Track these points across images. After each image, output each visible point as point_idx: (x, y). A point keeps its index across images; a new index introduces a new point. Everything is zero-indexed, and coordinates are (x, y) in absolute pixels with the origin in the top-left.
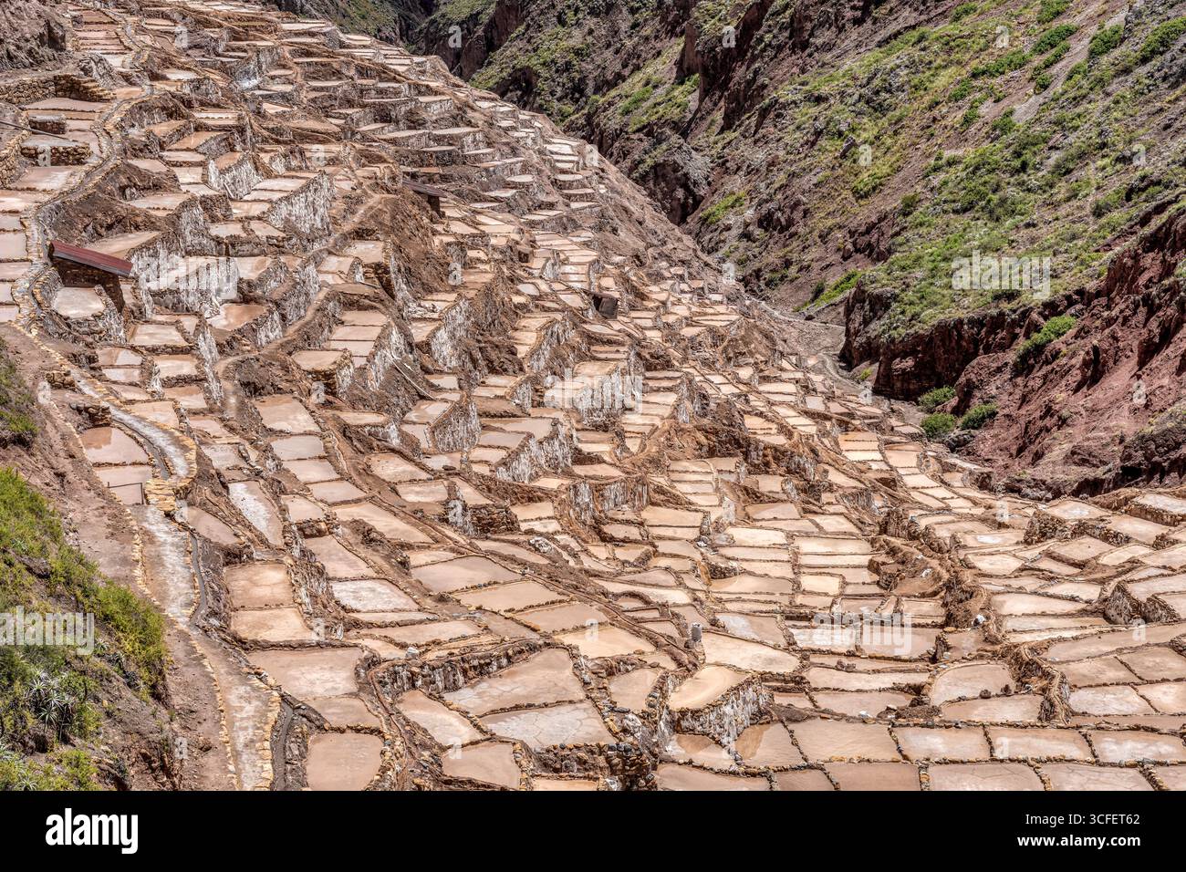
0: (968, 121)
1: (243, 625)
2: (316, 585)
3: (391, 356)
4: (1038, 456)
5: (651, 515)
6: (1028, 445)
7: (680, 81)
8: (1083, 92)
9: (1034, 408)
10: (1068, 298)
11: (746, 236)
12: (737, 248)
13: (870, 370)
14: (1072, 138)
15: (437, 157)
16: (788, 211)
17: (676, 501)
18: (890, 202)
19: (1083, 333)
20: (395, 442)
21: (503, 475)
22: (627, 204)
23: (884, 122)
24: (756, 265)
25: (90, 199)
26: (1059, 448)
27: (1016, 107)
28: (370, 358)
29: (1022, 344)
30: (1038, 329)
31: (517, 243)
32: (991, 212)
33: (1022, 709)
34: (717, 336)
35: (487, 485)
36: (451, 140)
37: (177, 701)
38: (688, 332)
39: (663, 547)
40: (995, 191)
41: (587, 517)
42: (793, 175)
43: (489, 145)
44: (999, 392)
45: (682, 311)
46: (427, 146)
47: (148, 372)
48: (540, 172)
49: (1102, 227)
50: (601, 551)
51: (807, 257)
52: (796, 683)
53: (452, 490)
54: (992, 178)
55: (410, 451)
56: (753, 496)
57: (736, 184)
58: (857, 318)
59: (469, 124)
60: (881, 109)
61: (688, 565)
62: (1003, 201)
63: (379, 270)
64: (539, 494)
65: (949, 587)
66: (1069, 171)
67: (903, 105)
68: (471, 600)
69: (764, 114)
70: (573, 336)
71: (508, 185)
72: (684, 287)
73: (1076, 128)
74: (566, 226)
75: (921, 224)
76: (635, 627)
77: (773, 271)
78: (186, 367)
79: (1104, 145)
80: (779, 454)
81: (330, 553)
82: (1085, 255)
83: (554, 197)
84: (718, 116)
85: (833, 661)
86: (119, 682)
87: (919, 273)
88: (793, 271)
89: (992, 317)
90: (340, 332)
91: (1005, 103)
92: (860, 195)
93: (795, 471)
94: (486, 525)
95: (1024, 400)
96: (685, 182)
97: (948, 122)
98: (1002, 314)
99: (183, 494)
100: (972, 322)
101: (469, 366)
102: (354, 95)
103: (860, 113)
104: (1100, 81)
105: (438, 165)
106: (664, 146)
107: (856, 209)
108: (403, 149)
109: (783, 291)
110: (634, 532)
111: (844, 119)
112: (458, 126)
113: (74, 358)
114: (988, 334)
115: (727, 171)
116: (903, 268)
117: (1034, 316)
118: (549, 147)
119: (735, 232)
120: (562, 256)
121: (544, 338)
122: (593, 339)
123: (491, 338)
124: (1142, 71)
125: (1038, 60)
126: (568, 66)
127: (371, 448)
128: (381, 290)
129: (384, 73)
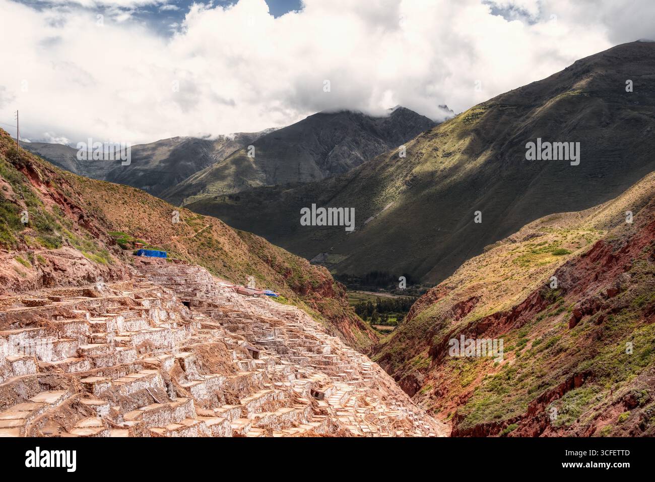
0: (496, 365)
3: (146, 385)
8: (528, 357)
10: (516, 418)
11: (431, 398)
12: (428, 401)
14: (524, 370)
15: (324, 363)
16: (443, 390)
18: (470, 389)
19: (519, 429)
22: (385, 382)
23: (472, 365)
24: (431, 407)
27: (510, 361)
29: (501, 432)
30: (505, 427)
31: (320, 382)
32: (499, 392)
34: (391, 420)
36: (329, 358)
40: (500, 385)
42: (445, 380)
43: (341, 360)
45: (381, 410)
46: (322, 359)
48: (356, 369)
49: (530, 397)
51: (447, 405)
54: (499, 381)
57: (431, 383)
58: (455, 423)
59: (336, 354)
62: (502, 388)
66: (522, 380)
69: (443, 363)
71: (344, 372)
72: (399, 408)
73: (525, 367)
75: (477, 395)
77: (437, 408)
79: (533, 373)
82: (523, 405)
83: (360, 377)
87: (474, 409)
88: (442, 409)
89: (493, 424)
91: (507, 360)
92: (464, 386)
96: (416, 381)
97: (490, 365)
98: (496, 423)
100: (487, 425)
101: (216, 399)
102: (302, 344)
103: (465, 362)
104: (533, 354)
106: (411, 371)
107: (462, 390)
108: (313, 360)
109: (439, 414)
111: (461, 364)
112: (333, 354)
114: (492, 429)
115: (429, 379)
116: (469, 407)
117: (505, 424)
118: (364, 364)
119: (428, 396)
120: (338, 388)
121: (264, 396)
122: (296, 402)
123: (231, 391)
124: (546, 351)
125: (517, 348)
126: (400, 353)
127: (91, 414)
128: (180, 368)
129: (312, 338)
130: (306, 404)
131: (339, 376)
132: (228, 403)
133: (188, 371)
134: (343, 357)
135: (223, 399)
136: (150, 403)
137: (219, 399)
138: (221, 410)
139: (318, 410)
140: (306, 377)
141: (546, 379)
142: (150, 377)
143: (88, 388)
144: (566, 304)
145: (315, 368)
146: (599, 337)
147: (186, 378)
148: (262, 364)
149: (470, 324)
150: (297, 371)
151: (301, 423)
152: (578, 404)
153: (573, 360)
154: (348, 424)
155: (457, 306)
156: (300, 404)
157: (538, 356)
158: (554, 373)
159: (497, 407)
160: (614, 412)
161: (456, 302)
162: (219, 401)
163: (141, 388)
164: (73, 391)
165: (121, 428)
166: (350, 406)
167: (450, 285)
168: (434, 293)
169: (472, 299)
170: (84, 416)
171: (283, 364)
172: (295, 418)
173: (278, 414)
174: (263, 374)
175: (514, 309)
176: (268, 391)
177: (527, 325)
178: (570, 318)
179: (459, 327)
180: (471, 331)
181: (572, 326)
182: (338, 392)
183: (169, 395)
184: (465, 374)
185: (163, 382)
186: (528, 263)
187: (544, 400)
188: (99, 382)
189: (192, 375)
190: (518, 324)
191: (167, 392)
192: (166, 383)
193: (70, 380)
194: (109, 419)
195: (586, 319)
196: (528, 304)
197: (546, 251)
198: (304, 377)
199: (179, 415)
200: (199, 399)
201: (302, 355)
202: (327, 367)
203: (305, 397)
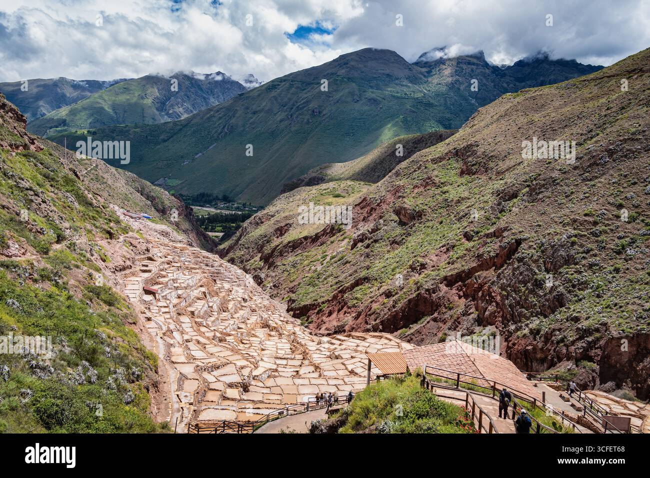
0: (310, 270)
1: (173, 359)
2: (188, 352)
3: (205, 309)
4: (320, 329)
5: (251, 339)
6: (319, 327)
7: (260, 261)
8: (329, 265)
9: (320, 320)
10: (326, 301)
11: (271, 288)
12: (269, 290)
13: (292, 313)
16: (278, 284)
17: (256, 336)
18: (296, 283)
19: (328, 307)
20: (205, 325)
21: (224, 331)
23: (295, 269)
24: (272, 293)
25: (152, 279)
26: (324, 327)
27: (318, 268)
28: (201, 309)
29: (318, 309)
30: (321, 306)
32: (313, 285)
33: (316, 375)
34: (265, 306)
35: (221, 333)
37: (160, 373)
38: (260, 305)
39: (253, 345)
40: (314, 282)
41: (239, 339)
42: (279, 278)
44: (314, 317)
45: (259, 301)
47: (160, 311)
49: (332, 289)
50: (242, 345)
51: (281, 292)
52: (276, 370)
53: (215, 334)
54: (314, 280)
55: (207, 326)
56: (270, 335)
57: (269, 279)
58: (290, 303)
60: (295, 267)
61: (257, 348)
62: (315, 284)
63: (204, 293)
64: (231, 334)
65: (304, 353)
66: (326, 279)
67: (299, 266)
68: (217, 354)
69: (275, 267)
70: (239, 306)
73: (328, 272)
74: (239, 286)
75: (301, 287)
76: (247, 360)
77: (275, 295)
78: (167, 310)
79: (332, 275)
80: (275, 328)
81: (191, 345)
82: (329, 294)
83: (237, 280)
84: (267, 267)
85: (283, 366)
86: (149, 370)
87: (301, 296)
88: (279, 295)
89: (313, 304)
90: (196, 304)
91: (316, 267)
92: (291, 282)
93: (278, 331)
94: (221, 341)
95: (318, 319)
96: (260, 278)
97: (306, 270)
99: (164, 334)
100: (310, 305)
103: (291, 268)
104: (332, 264)
106: (257, 272)
107: (290, 284)
108: (210, 271)
109: (277, 298)
110: (248, 342)
111: (289, 268)
113: (146, 308)
114: (312, 307)
115: (268, 277)
116: (298, 295)
117: (320, 304)
118: (236, 271)
119: (269, 288)
124: (339, 262)
125: (321, 260)
126: (241, 257)
129: (207, 258)
141: (340, 279)
144: (347, 234)
146: (368, 256)
149: (289, 242)
152: (361, 295)
153: (354, 268)
155: (278, 229)
157: (335, 265)
158: (344, 275)
159: (314, 295)
160: (380, 299)
161: (277, 227)
167: (270, 214)
168: (260, 219)
169: (287, 225)
175: (316, 235)
177: (325, 245)
178: (351, 243)
179: (282, 242)
180: (290, 247)
181: (352, 249)
184: (292, 275)
186: (318, 202)
187: (343, 292)
190: (319, 243)
195: (360, 245)
196: (324, 233)
197: (329, 194)
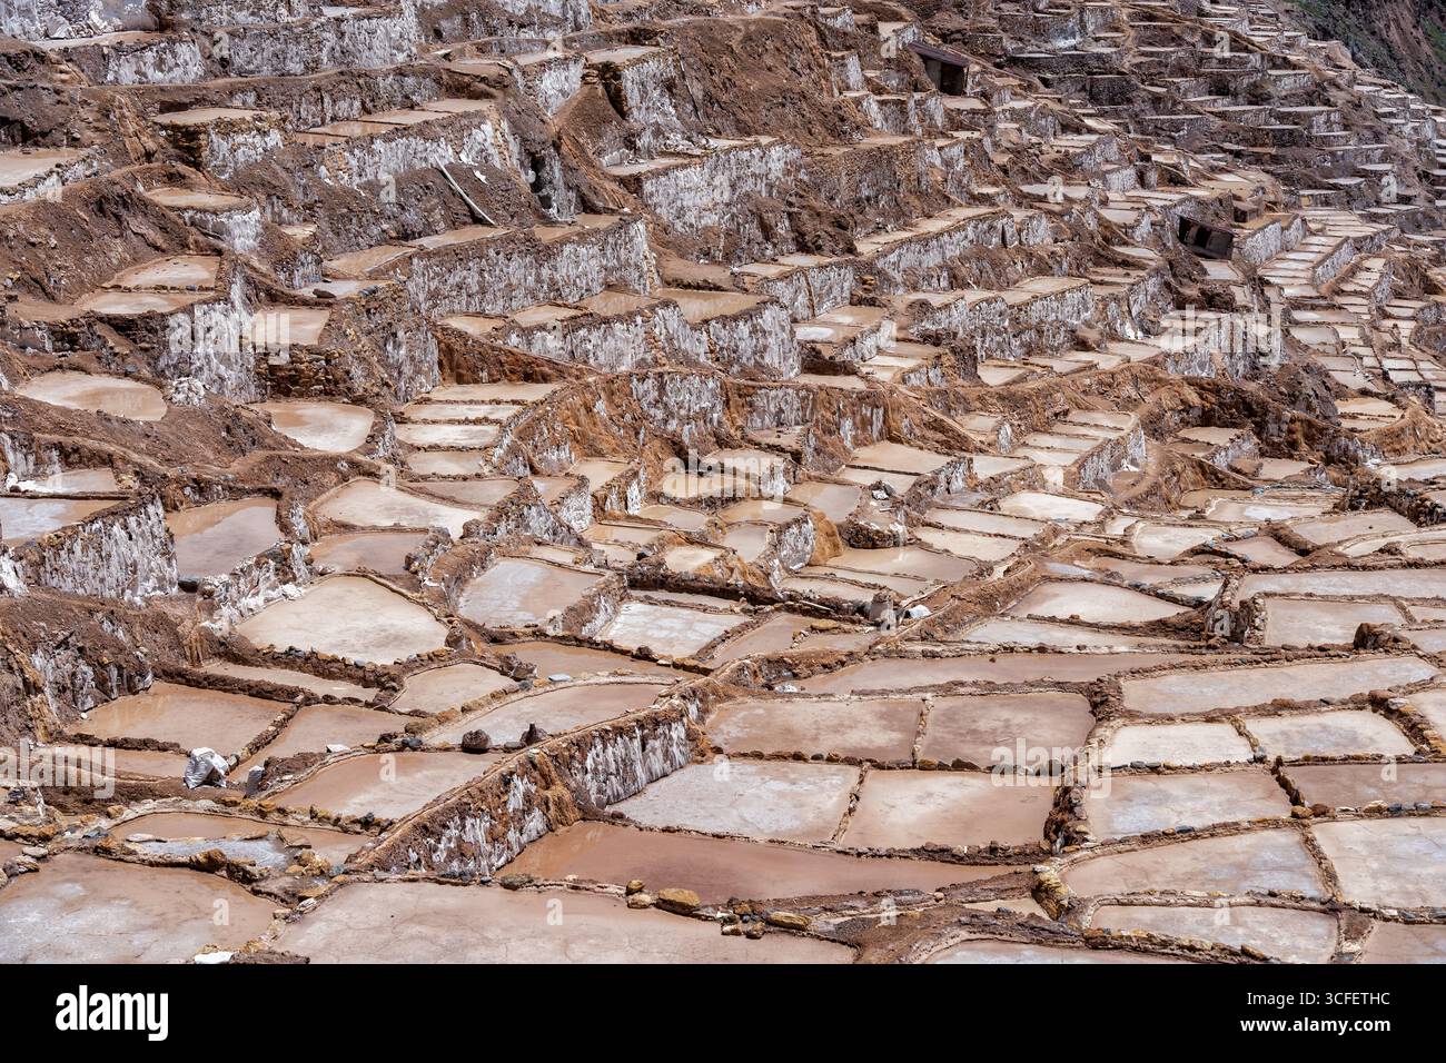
3: (442, 155)
15: (1274, 137)
20: (243, 242)
28: (359, 140)
31: (1238, 199)
36: (1296, 118)
43: (1346, 127)
46: (1266, 124)
48: (1405, 161)
56: (1213, 477)
59: (1327, 103)
63: (608, 73)
64: (546, 369)
71: (1357, 173)
80: (1315, 432)
83: (1419, 190)
93: (1338, 460)
94: (285, 381)
102: (1192, 63)
105: (1274, 145)
112: (1312, 104)
120: (1313, 226)
121: (959, 228)
122: (1103, 258)
123: (820, 204)
127: (184, 246)
128: (605, 103)
129: (1234, 42)
130: (1143, 267)
131: (1335, 187)
132: (803, 247)
133: (638, 117)
134: (1355, 116)
135: (783, 228)
136: (454, 225)
137: (767, 231)
138: (771, 271)
139: (1192, 291)
140: (1183, 183)
142: (458, 128)
143: (180, 148)
145: (1238, 154)
147: (629, 142)
148: (974, 112)
150: (1147, 158)
151: (1115, 337)
154: (1330, 350)
156: (1117, 264)
162: (767, 239)
163: (419, 165)
164: (121, 156)
165: (305, 303)
166: (1355, 293)
170: (157, 248)
171: (1090, 131)
172: (1086, 315)
173: (1013, 297)
174: (971, 148)
176: (983, 210)
182: (1314, 240)
183: (546, 202)
185: (514, 147)
188: (226, 129)
189: (658, 132)
191: (537, 186)
192: (531, 154)
193: (105, 113)
194: (256, 264)
198: (1173, 179)
199: (573, 273)
200: (678, 225)
201: (1188, 109)
202: (1288, 152)
203: (1145, 243)
